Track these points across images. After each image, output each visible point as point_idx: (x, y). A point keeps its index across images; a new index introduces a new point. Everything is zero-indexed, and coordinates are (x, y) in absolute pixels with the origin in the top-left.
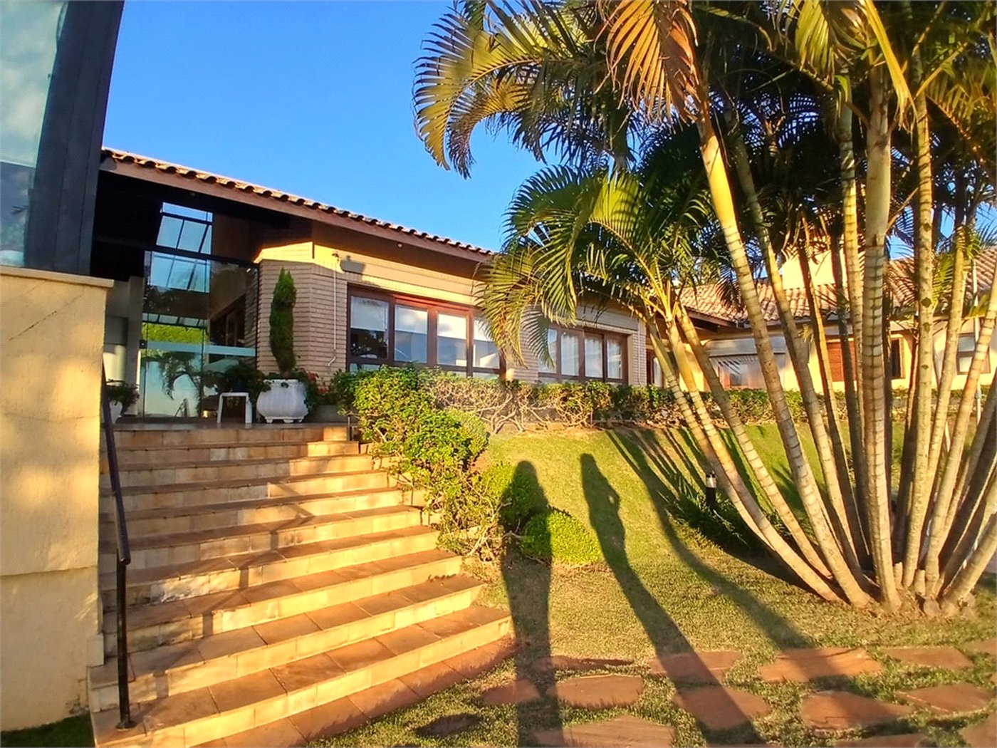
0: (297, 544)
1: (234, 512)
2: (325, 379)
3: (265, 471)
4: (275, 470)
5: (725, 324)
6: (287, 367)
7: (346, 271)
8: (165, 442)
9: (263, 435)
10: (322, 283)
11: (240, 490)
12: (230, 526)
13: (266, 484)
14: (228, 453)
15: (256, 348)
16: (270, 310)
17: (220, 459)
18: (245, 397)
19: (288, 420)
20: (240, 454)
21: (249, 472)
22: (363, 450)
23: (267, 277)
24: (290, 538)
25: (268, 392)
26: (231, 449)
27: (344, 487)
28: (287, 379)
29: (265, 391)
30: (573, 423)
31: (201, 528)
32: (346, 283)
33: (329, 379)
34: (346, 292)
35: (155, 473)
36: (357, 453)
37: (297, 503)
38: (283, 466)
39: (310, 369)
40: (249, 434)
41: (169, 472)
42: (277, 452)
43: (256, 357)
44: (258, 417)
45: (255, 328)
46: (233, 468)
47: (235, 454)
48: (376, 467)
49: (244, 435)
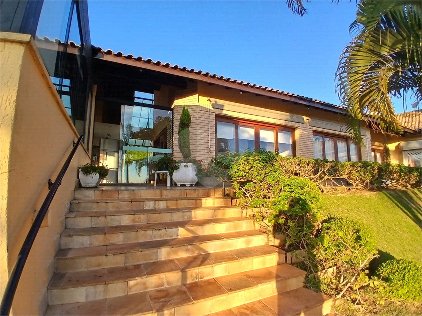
0: (200, 280)
1: (155, 251)
2: (205, 163)
3: (177, 217)
4: (183, 217)
5: (412, 132)
6: (187, 157)
7: (214, 108)
8: (120, 197)
9: (176, 193)
10: (203, 114)
11: (160, 231)
12: (152, 261)
13: (178, 228)
14: (155, 204)
15: (172, 149)
16: (178, 128)
17: (150, 208)
18: (167, 173)
19: (188, 185)
20: (162, 205)
21: (167, 218)
22: (234, 204)
23: (177, 114)
24: (195, 275)
25: (178, 170)
26: (156, 202)
27: (226, 230)
28: (187, 163)
29: (176, 169)
30: (354, 187)
31: (131, 263)
32: (214, 114)
33: (207, 164)
34: (214, 119)
35: (109, 218)
36: (231, 205)
37: (198, 244)
38: (188, 214)
39: (198, 158)
40: (167, 193)
41: (117, 218)
42: (183, 204)
43: (172, 154)
44: (173, 183)
45: (171, 140)
46: (157, 215)
47: (158, 205)
48: (244, 215)
49: (165, 192)
